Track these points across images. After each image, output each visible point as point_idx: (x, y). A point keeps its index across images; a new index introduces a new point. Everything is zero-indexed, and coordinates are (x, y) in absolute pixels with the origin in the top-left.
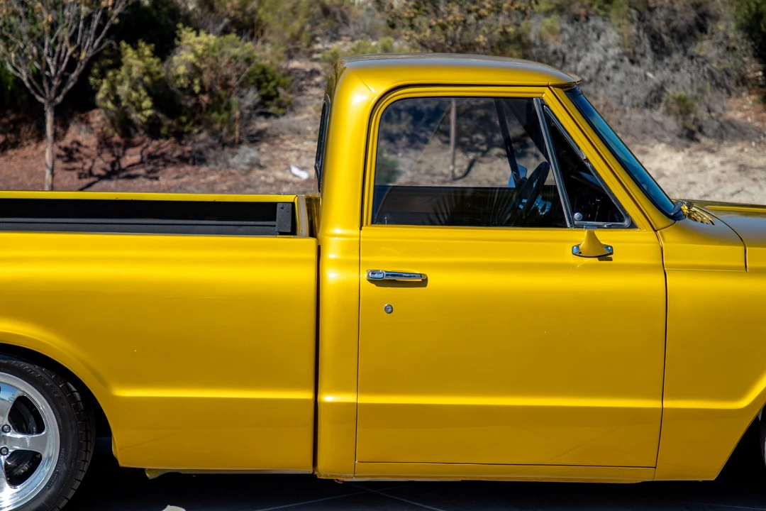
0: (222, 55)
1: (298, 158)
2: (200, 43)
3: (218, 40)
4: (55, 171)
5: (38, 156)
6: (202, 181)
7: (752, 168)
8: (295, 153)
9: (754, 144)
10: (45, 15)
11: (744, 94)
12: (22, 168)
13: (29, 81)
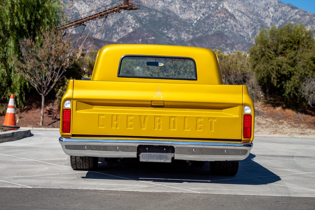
4: (44, 117)
5: (37, 112)
7: (261, 124)
9: (261, 117)
10: (44, 67)
11: (258, 102)
12: (32, 116)
13: (37, 88)
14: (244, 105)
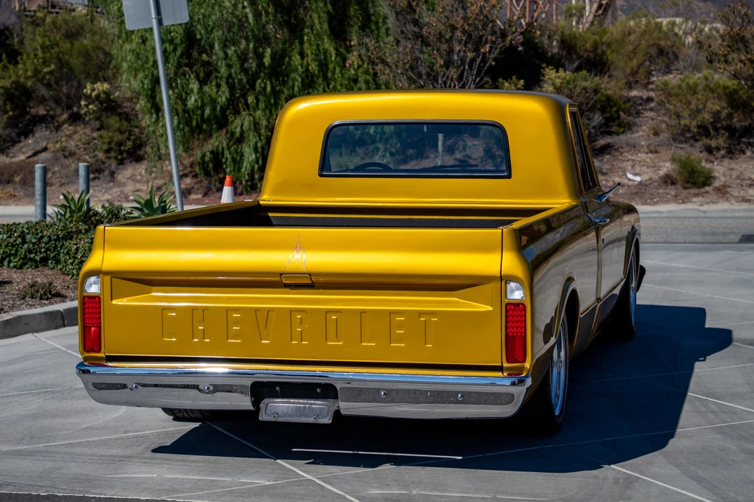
0: (575, 87)
1: (633, 166)
2: (559, 77)
3: (573, 76)
8: (630, 162)
14: (504, 279)
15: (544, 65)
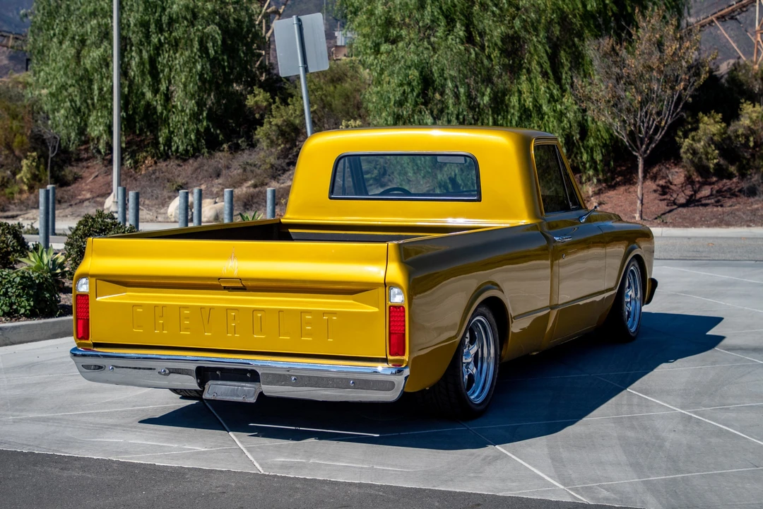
2: (755, 112)
4: (646, 201)
6: (748, 208)
10: (637, 97)
13: (628, 141)
14: (387, 285)
15: (743, 101)
